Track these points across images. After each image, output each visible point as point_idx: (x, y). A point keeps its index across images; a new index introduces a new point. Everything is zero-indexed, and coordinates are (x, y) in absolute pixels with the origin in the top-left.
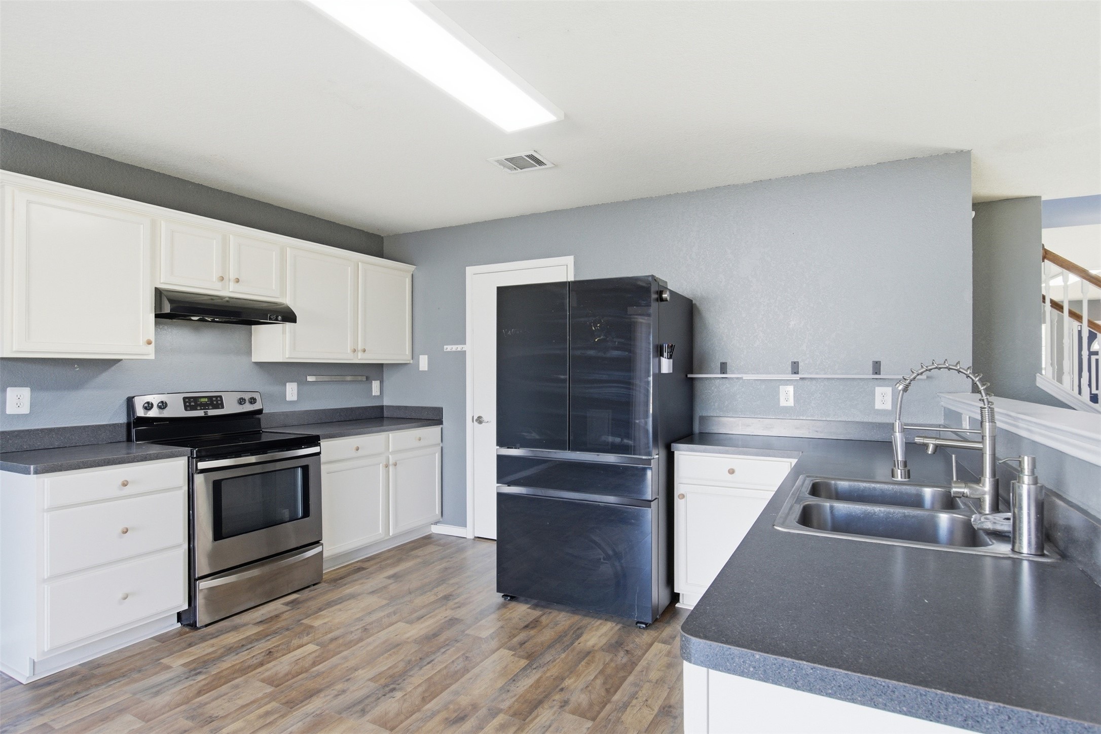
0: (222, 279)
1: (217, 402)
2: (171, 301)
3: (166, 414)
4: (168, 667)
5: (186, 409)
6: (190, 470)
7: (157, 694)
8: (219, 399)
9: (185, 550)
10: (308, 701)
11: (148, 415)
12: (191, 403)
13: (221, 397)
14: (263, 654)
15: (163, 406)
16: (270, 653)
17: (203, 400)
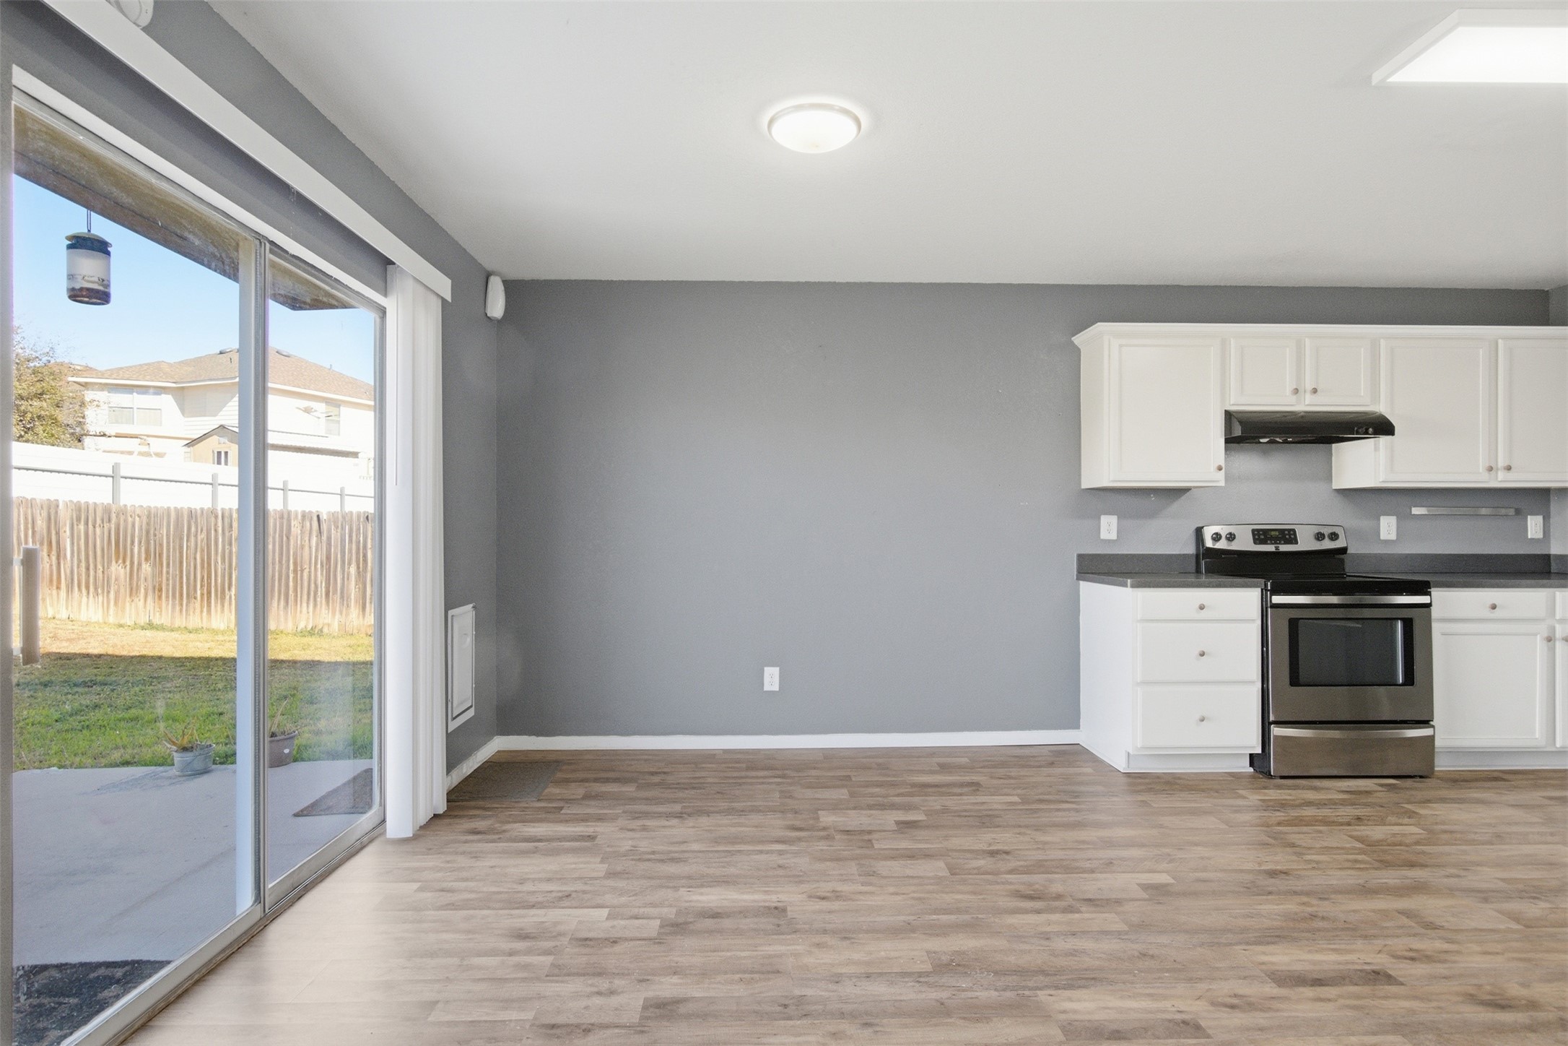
0: (1296, 391)
1: (1290, 537)
2: (1241, 422)
3: (1235, 546)
4: (1244, 797)
5: (1255, 543)
6: (1264, 603)
7: (1236, 812)
8: (1292, 532)
9: (1258, 691)
10: (1407, 868)
11: (1215, 547)
12: (1261, 535)
13: (1294, 530)
14: (1351, 817)
15: (1231, 537)
16: (1359, 819)
17: (1273, 533)
